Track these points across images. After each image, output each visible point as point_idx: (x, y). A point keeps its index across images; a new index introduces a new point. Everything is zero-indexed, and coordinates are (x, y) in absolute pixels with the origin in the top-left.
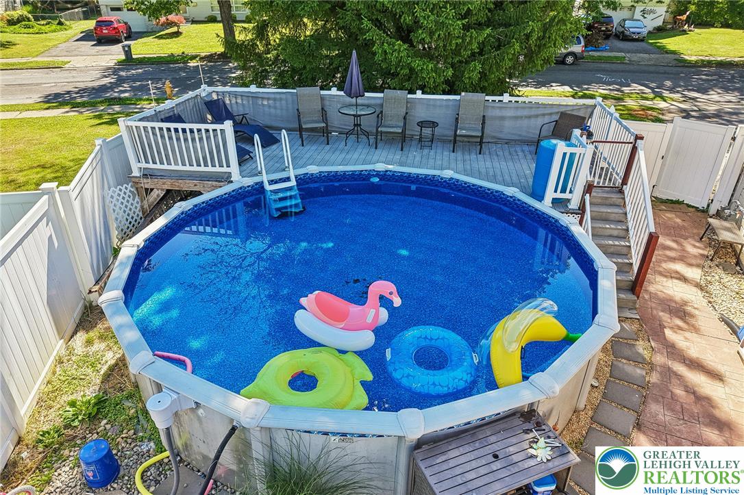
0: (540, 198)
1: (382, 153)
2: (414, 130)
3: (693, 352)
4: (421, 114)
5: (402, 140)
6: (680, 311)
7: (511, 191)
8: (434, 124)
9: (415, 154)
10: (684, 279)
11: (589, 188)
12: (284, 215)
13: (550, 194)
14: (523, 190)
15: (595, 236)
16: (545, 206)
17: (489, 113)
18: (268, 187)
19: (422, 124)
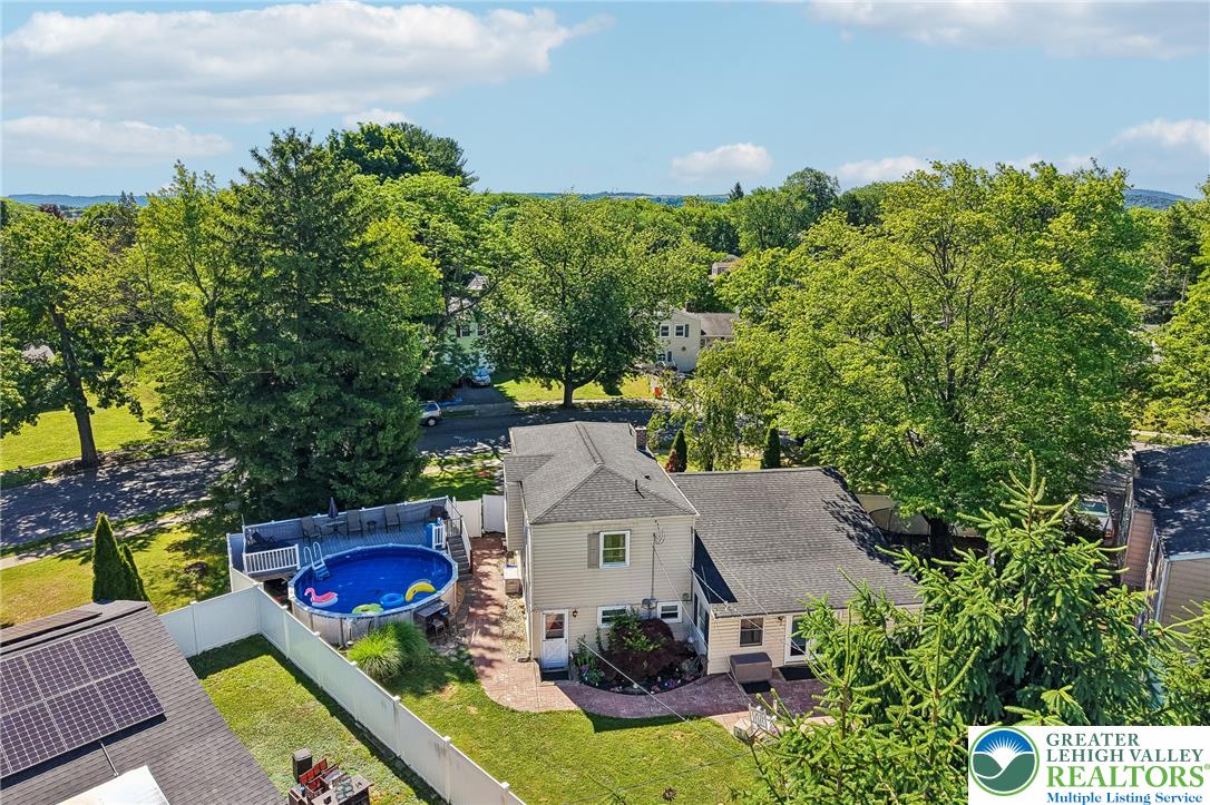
0: (431, 546)
1: (353, 542)
2: (366, 527)
3: (489, 585)
4: (366, 518)
5: (361, 533)
6: (486, 575)
7: (419, 546)
8: (374, 523)
9: (370, 538)
10: (489, 564)
11: (447, 539)
12: (325, 578)
13: (434, 545)
14: (423, 545)
15: (453, 556)
16: (434, 549)
17: (399, 511)
18: (315, 568)
19: (369, 523)
